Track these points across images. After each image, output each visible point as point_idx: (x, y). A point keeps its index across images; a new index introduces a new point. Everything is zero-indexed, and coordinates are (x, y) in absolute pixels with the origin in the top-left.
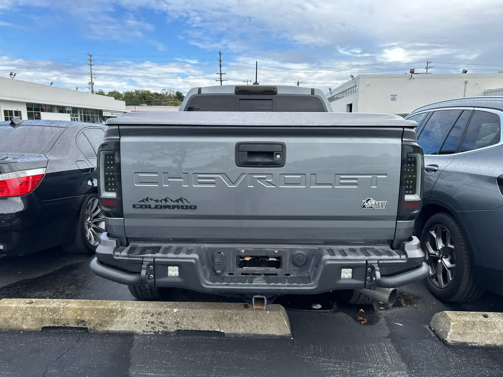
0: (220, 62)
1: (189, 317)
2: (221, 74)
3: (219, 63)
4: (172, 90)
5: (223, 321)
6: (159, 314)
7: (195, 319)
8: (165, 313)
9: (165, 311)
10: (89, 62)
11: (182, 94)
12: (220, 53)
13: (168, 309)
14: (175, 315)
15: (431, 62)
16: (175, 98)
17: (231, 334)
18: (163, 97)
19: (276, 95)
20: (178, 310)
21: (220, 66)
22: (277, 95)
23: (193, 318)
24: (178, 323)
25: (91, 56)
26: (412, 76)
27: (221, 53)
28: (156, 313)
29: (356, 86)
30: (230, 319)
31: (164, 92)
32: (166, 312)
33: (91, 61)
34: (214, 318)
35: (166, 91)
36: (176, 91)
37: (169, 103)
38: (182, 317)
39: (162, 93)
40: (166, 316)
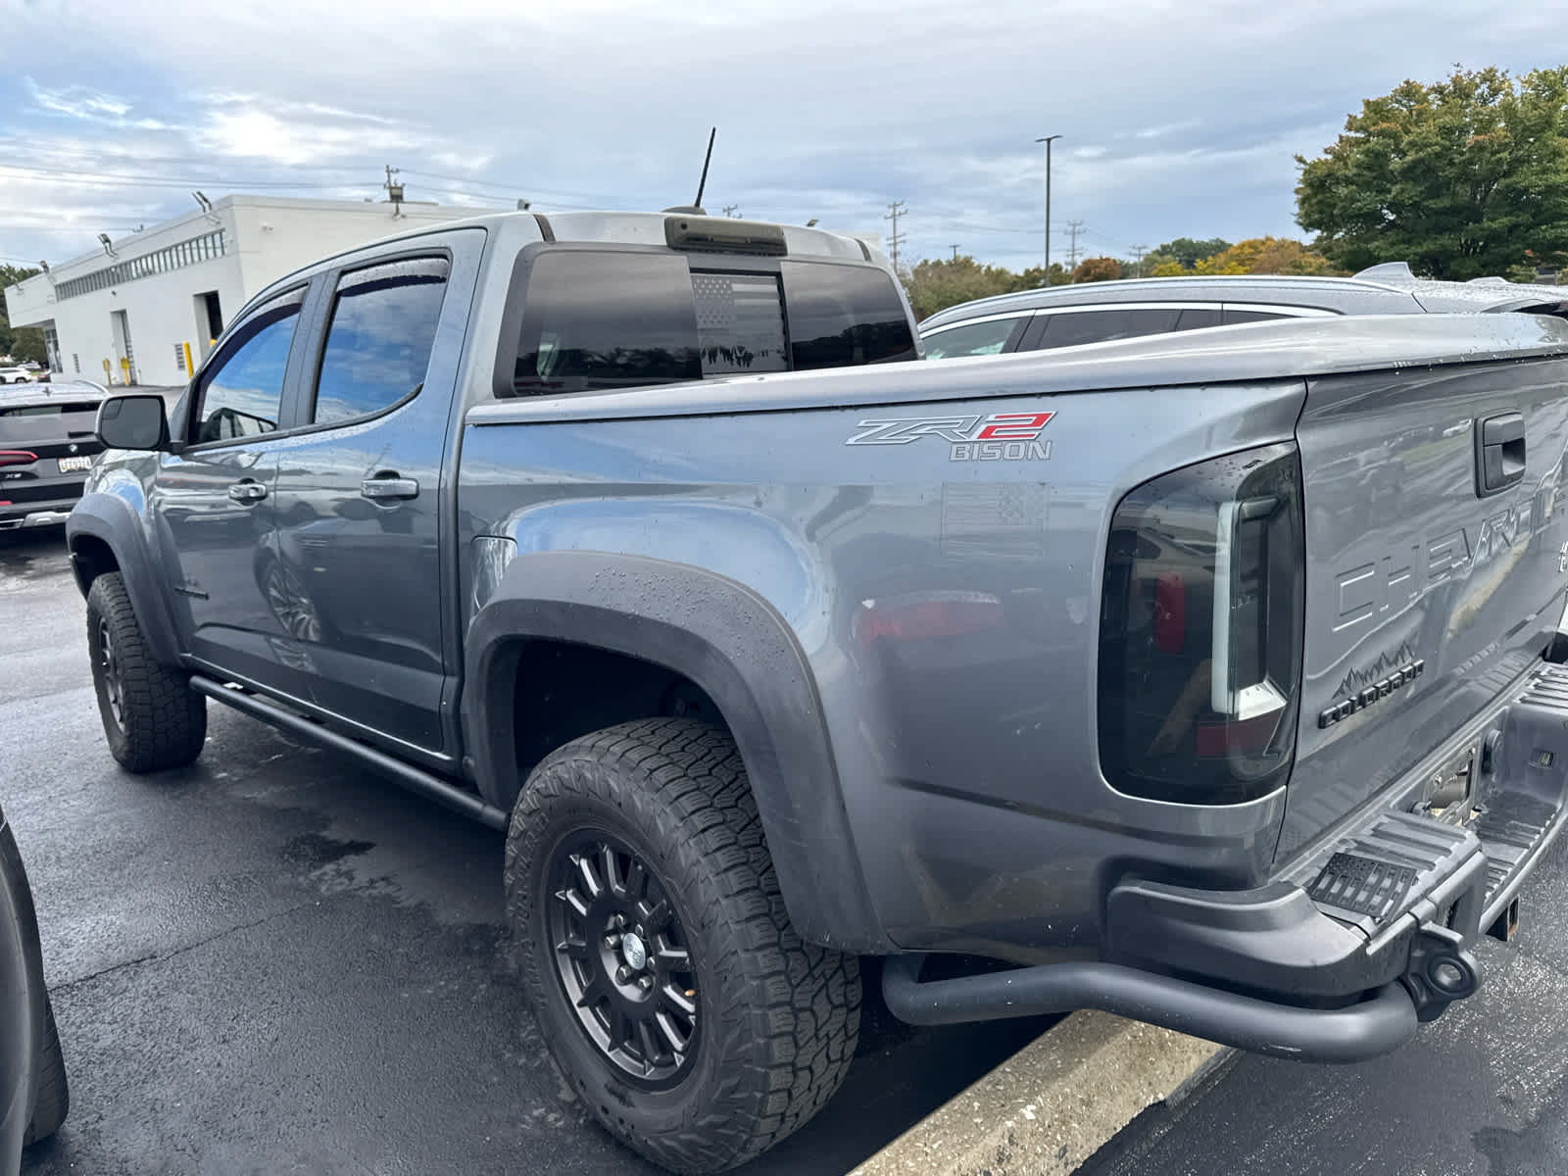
1: (1078, 1110)
5: (1152, 1063)
6: (1000, 1161)
7: (1095, 1104)
8: (1011, 1142)
9: (1007, 1135)
13: (1009, 1124)
14: (1041, 1129)
15: (398, 171)
17: (1176, 1093)
20: (1034, 1107)
23: (1088, 1104)
24: (1064, 1150)
26: (397, 209)
28: (989, 1163)
29: (220, 232)
30: (1162, 1047)
32: (1012, 1135)
34: (1130, 1067)
38: (1064, 1123)
40: (1021, 1152)
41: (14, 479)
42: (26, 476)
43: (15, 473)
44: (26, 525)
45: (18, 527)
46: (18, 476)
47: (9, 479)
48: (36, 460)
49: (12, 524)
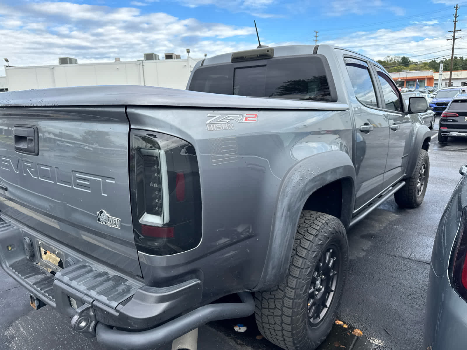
0: (456, 18)
2: (455, 32)
3: (454, 19)
4: (397, 56)
10: (315, 38)
11: (408, 59)
12: (457, 8)
16: (400, 63)
18: (386, 64)
19: (271, 59)
21: (455, 22)
22: (273, 59)
25: (317, 32)
27: (458, 6)
31: (389, 59)
33: (316, 37)
35: (390, 58)
36: (402, 56)
37: (391, 70)
39: (386, 60)
41: (450, 121)
42: (454, 121)
43: (450, 119)
44: (449, 135)
45: (447, 135)
46: (451, 120)
47: (449, 121)
48: (457, 116)
49: (446, 135)
